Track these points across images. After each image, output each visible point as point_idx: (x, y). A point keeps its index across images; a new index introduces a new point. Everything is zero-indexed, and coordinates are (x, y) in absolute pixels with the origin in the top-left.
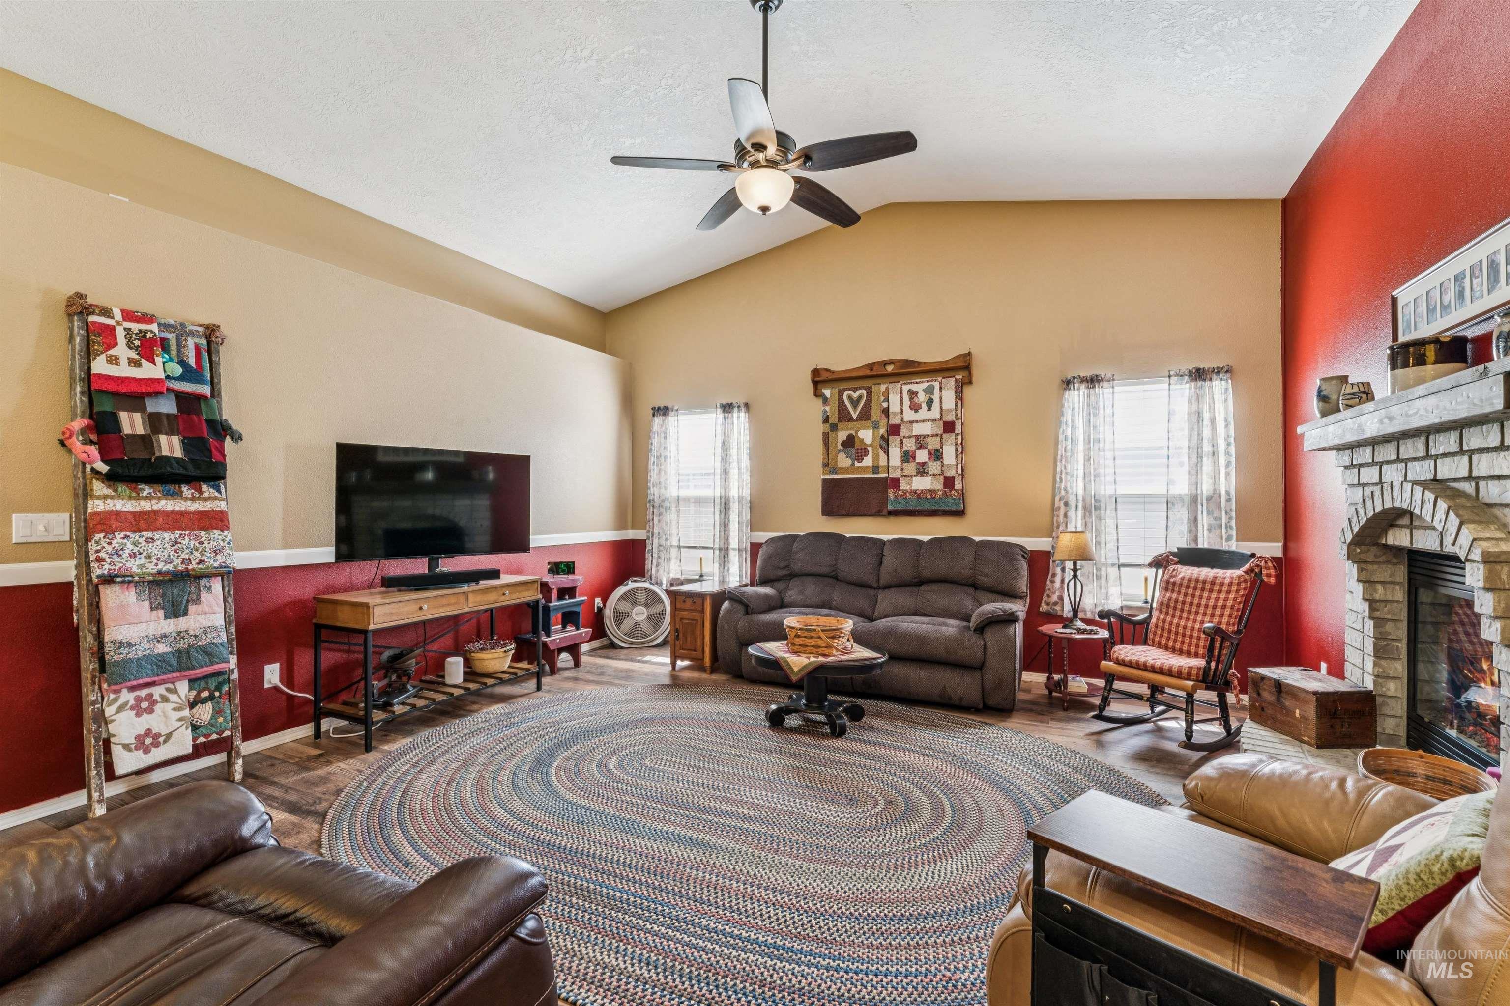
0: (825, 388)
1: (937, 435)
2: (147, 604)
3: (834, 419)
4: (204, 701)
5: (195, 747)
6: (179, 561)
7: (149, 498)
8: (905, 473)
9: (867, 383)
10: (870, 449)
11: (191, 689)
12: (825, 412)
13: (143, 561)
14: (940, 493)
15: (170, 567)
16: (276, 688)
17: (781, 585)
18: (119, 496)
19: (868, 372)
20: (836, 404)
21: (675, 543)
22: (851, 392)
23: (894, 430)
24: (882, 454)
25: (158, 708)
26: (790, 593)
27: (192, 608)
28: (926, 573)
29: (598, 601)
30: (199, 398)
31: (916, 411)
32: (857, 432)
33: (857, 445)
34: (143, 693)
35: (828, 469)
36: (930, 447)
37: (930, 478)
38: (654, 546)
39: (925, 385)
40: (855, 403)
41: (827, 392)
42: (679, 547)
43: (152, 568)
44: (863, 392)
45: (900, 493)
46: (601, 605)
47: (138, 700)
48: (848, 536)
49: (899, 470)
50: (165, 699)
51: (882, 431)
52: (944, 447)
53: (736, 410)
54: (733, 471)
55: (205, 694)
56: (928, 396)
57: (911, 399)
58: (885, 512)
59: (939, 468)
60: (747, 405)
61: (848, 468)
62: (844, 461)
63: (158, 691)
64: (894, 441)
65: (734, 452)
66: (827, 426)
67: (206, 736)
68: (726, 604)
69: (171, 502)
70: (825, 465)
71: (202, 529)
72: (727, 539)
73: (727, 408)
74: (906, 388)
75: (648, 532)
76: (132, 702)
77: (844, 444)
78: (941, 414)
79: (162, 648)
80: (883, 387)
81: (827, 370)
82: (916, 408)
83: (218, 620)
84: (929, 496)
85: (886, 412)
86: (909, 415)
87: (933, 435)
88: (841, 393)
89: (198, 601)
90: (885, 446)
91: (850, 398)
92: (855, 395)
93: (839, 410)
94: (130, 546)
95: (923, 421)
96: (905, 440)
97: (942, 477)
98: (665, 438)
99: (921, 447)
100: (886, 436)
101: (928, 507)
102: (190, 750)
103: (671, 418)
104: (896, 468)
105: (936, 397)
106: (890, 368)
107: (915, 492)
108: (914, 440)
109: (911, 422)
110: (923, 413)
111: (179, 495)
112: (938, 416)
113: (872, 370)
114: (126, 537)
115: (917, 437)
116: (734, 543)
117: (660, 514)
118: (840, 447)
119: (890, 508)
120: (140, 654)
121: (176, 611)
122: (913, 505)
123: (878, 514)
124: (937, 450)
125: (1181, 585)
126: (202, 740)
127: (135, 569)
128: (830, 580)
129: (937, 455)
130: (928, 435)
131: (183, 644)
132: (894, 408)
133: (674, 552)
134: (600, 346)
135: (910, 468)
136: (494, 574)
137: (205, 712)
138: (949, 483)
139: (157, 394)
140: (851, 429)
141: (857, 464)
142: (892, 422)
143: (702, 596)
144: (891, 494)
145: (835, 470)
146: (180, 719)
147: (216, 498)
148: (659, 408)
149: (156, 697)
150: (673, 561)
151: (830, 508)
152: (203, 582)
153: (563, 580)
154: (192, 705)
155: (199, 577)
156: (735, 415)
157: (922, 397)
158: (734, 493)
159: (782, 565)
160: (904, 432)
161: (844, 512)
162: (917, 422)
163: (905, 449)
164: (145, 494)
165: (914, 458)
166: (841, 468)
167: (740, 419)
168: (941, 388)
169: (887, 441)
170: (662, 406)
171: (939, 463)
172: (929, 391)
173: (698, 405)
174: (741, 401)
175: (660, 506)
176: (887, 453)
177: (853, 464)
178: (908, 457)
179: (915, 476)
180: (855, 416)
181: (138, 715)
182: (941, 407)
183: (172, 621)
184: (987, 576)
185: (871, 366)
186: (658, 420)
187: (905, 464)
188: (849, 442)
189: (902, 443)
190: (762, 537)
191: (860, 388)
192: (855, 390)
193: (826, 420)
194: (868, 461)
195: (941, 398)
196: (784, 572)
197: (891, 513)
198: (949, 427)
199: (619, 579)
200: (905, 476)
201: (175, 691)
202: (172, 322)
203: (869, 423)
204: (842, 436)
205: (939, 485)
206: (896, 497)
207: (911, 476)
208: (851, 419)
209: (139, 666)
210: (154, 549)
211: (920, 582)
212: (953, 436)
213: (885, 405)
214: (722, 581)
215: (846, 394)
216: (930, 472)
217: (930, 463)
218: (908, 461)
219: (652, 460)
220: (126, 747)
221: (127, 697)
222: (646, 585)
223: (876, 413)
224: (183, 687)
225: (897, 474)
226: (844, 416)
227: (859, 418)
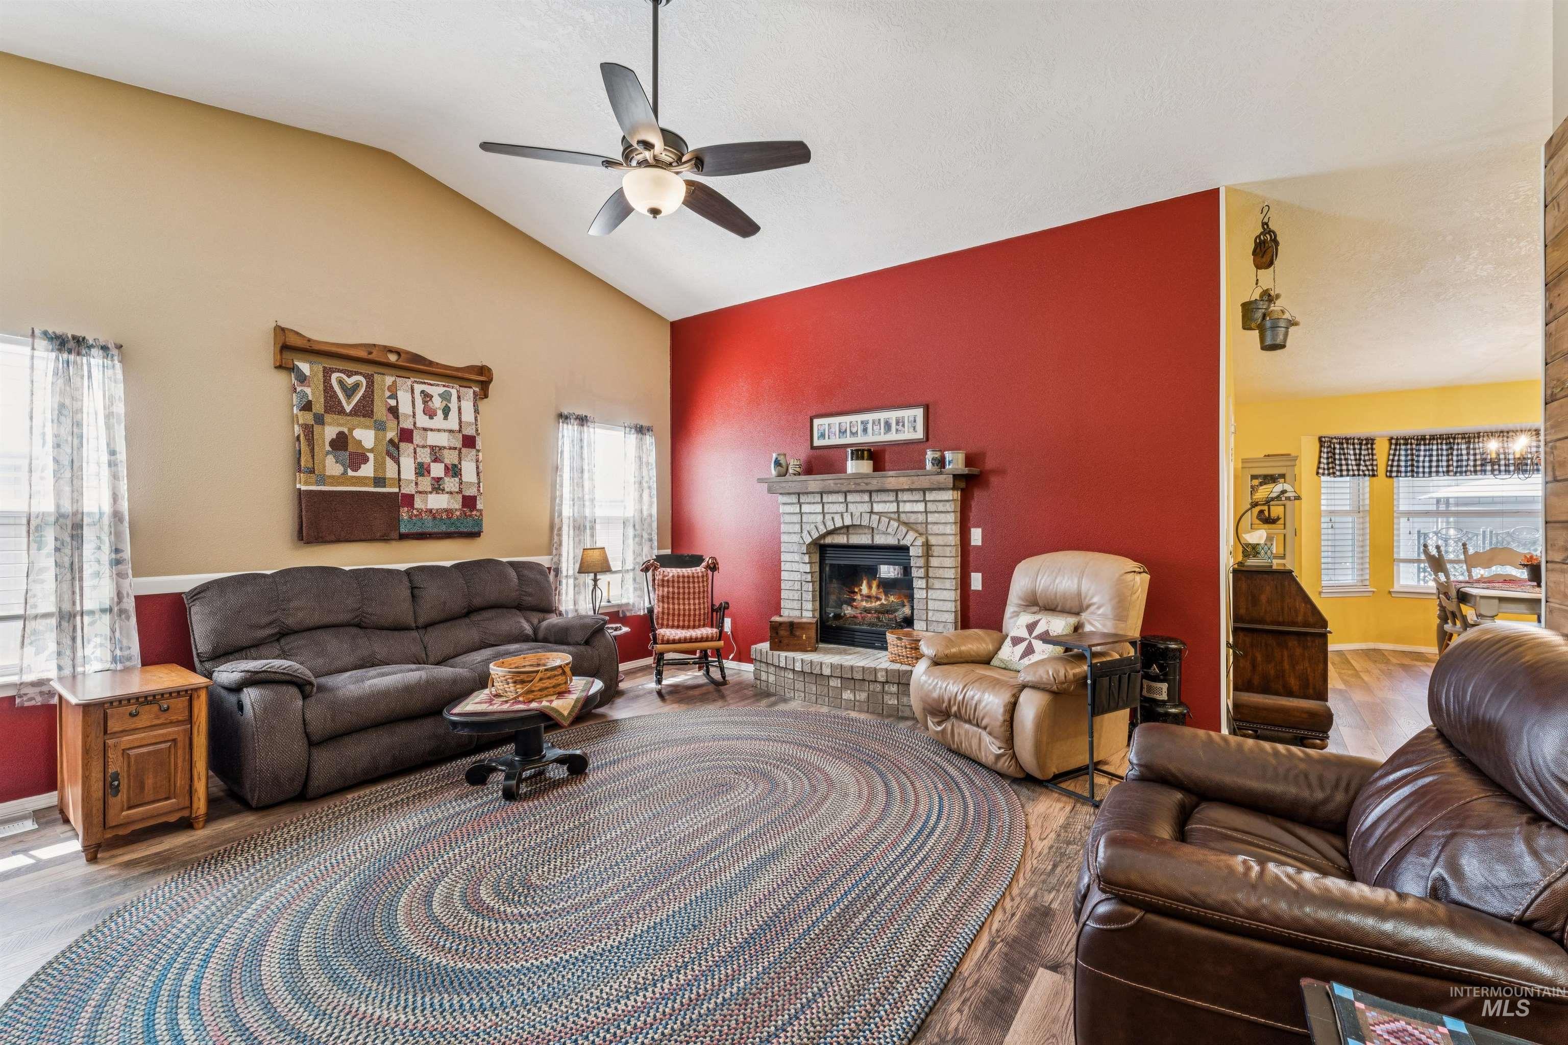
0: (299, 359)
1: (455, 448)
3: (318, 407)
8: (420, 489)
9: (369, 370)
10: (371, 456)
12: (303, 394)
14: (458, 513)
19: (362, 354)
20: (321, 387)
22: (345, 377)
23: (406, 435)
24: (389, 463)
31: (431, 417)
32: (351, 430)
33: (351, 448)
35: (314, 477)
36: (447, 461)
37: (447, 496)
39: (441, 390)
40: (350, 392)
41: (303, 367)
44: (361, 379)
45: (415, 512)
48: (347, 568)
49: (413, 484)
51: (389, 434)
52: (463, 462)
53: (93, 351)
56: (445, 403)
57: (425, 402)
58: (396, 535)
59: (457, 485)
60: (119, 347)
61: (339, 477)
62: (332, 467)
64: (407, 449)
65: (91, 431)
66: (307, 414)
70: (299, 470)
72: (74, 594)
73: (68, 343)
74: (418, 388)
77: (333, 443)
78: (461, 426)
80: (389, 380)
81: (297, 333)
82: (431, 414)
84: (444, 516)
85: (394, 412)
86: (423, 421)
87: (450, 448)
88: (327, 373)
90: (394, 453)
91: (341, 382)
92: (350, 381)
93: (325, 397)
95: (439, 430)
96: (418, 450)
97: (460, 496)
99: (436, 460)
100: (396, 441)
101: (443, 528)
104: (408, 482)
105: (454, 405)
106: (393, 358)
107: (431, 511)
108: (428, 450)
109: (425, 429)
110: (438, 421)
112: (457, 427)
113: (369, 353)
115: (432, 448)
118: (328, 448)
119: (402, 530)
122: (429, 527)
123: (385, 538)
124: (455, 466)
125: (673, 582)
129: (454, 471)
130: (445, 448)
132: (405, 408)
135: (425, 483)
138: (469, 502)
140: (341, 425)
141: (350, 473)
142: (402, 425)
144: (404, 513)
145: (322, 479)
151: (310, 533)
156: (89, 360)
157: (437, 403)
158: (92, 505)
160: (417, 439)
161: (333, 538)
162: (431, 430)
163: (419, 460)
165: (429, 472)
166: (330, 477)
167: (104, 369)
168: (459, 397)
169: (398, 448)
171: (457, 479)
172: (445, 397)
176: (397, 461)
177: (345, 472)
178: (422, 470)
179: (431, 493)
180: (348, 408)
182: (460, 419)
185: (366, 348)
187: (420, 478)
188: (340, 443)
189: (415, 453)
191: (357, 373)
192: (350, 374)
193: (307, 407)
194: (367, 470)
195: (460, 409)
196: (267, 630)
197: (403, 537)
198: (469, 442)
200: (420, 492)
203: (370, 422)
204: (330, 432)
205: (456, 504)
206: (411, 518)
207: (426, 493)
208: (342, 412)
211: (470, 612)
212: (474, 452)
213: (393, 403)
215: (334, 376)
216: (447, 490)
217: (447, 479)
218: (423, 475)
223: (380, 411)
225: (408, 489)
226: (333, 406)
227: (355, 412)
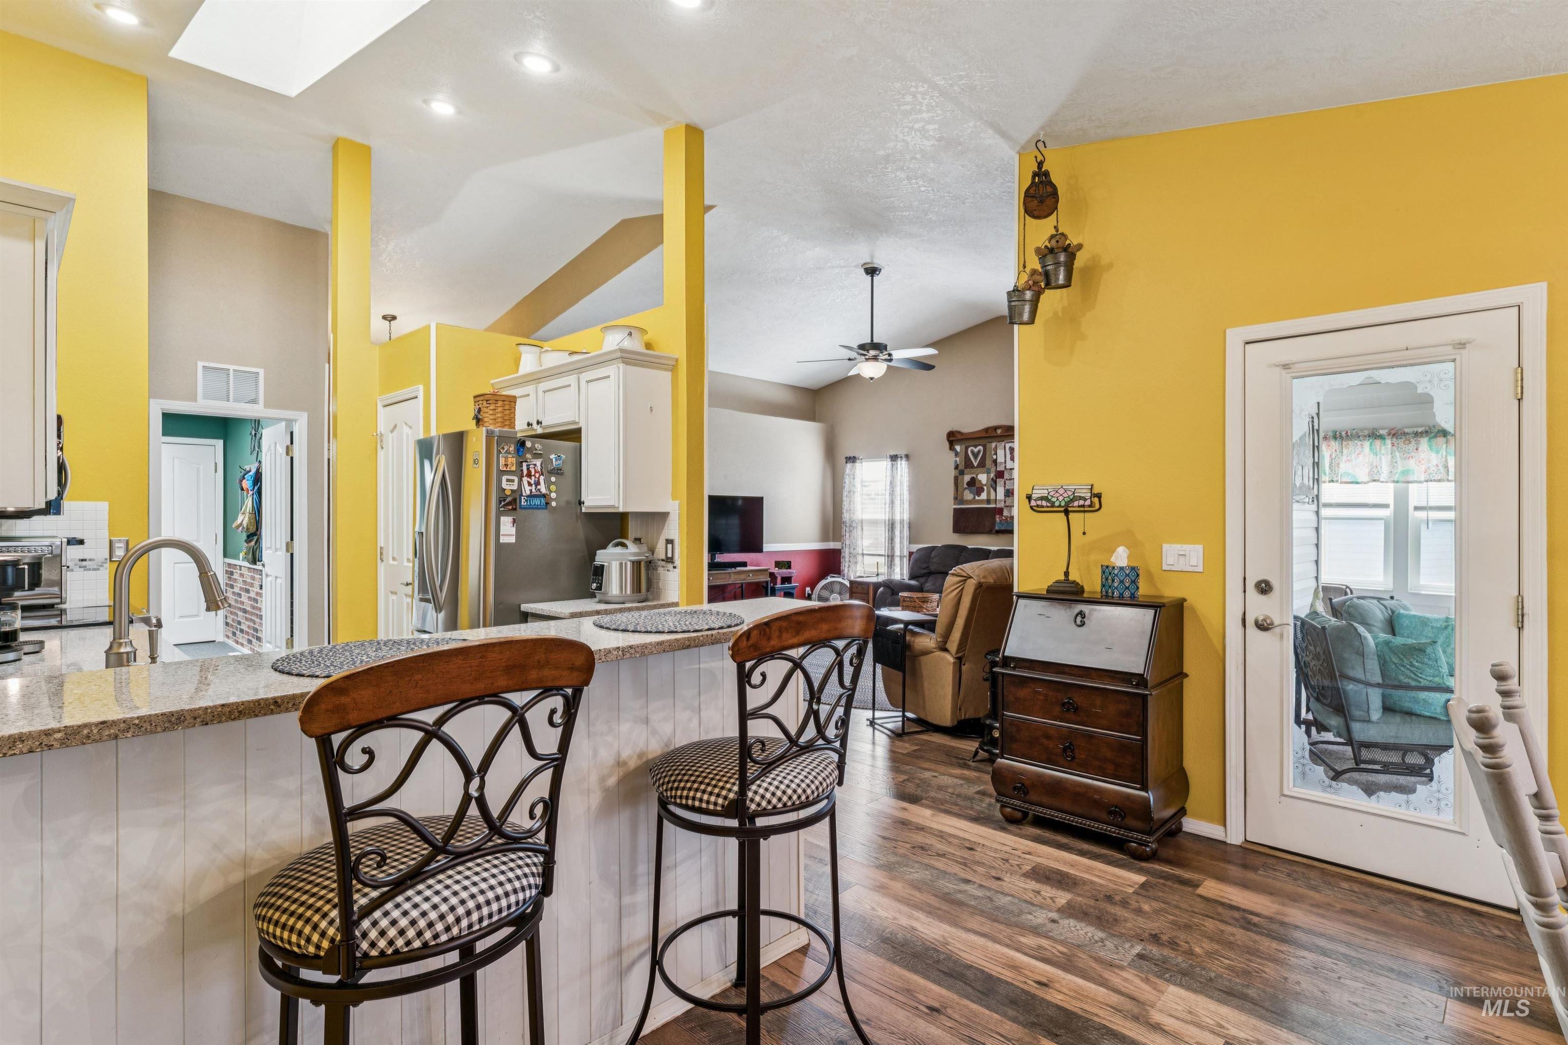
0: (958, 445)
3: (961, 467)
8: (1007, 504)
9: (983, 442)
10: (985, 488)
12: (956, 461)
17: (922, 580)
19: (984, 435)
20: (964, 456)
21: (860, 552)
22: (973, 448)
23: (1000, 474)
24: (992, 491)
26: (927, 584)
29: (808, 589)
32: (977, 475)
33: (977, 485)
35: (957, 501)
38: (846, 553)
40: (976, 455)
41: (958, 448)
42: (863, 555)
44: (981, 448)
45: (1003, 518)
46: (810, 592)
48: (969, 547)
49: (1003, 502)
51: (992, 475)
53: (899, 459)
54: (897, 502)
57: (1011, 453)
58: (994, 531)
60: (907, 456)
61: (971, 501)
62: (968, 496)
64: (1000, 482)
65: (898, 489)
66: (957, 471)
68: (881, 589)
70: (956, 498)
72: (893, 549)
73: (894, 458)
74: (1008, 446)
75: (843, 543)
77: (968, 484)
80: (994, 445)
81: (959, 432)
82: (1014, 459)
85: (995, 461)
86: (1010, 464)
88: (967, 448)
90: (994, 486)
91: (972, 452)
92: (976, 450)
93: (965, 460)
96: (1007, 482)
98: (854, 478)
100: (994, 478)
103: (858, 465)
104: (1001, 501)
106: (998, 432)
108: (1013, 481)
109: (1011, 469)
113: (987, 432)
116: (897, 553)
117: (850, 531)
118: (965, 486)
119: (997, 528)
123: (989, 532)
132: (1000, 459)
133: (860, 558)
134: (812, 418)
135: (1010, 501)
136: (744, 564)
140: (973, 474)
141: (977, 498)
142: (998, 469)
143: (868, 584)
144: (997, 519)
145: (962, 502)
148: (850, 458)
150: (859, 564)
151: (958, 528)
153: (785, 572)
156: (899, 462)
158: (898, 517)
159: (924, 566)
160: (1006, 475)
161: (968, 531)
163: (1007, 487)
165: (1013, 494)
166: (967, 501)
167: (902, 465)
169: (995, 482)
170: (852, 455)
173: (875, 456)
174: (902, 452)
175: (850, 526)
176: (995, 490)
177: (974, 498)
178: (1008, 493)
180: (976, 464)
185: (987, 430)
186: (849, 465)
187: (1007, 498)
188: (972, 483)
189: (1005, 484)
190: (915, 547)
191: (979, 445)
192: (976, 446)
193: (957, 467)
194: (984, 496)
196: (925, 571)
197: (998, 532)
199: (823, 576)
200: (1007, 506)
203: (984, 470)
204: (967, 478)
206: (1001, 521)
207: (1011, 506)
208: (973, 467)
213: (995, 457)
215: (970, 449)
218: (1009, 496)
219: (845, 494)
222: (840, 580)
223: (989, 463)
225: (1001, 505)
226: (968, 464)
227: (979, 466)
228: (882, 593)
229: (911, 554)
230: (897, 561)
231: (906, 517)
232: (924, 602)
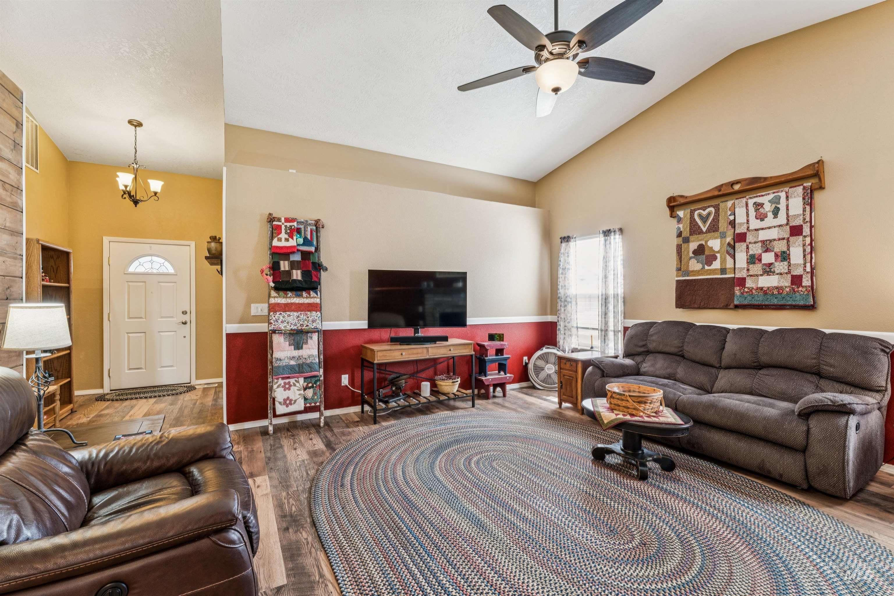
0: (679, 210)
1: (784, 239)
2: (288, 343)
3: (686, 234)
4: (310, 388)
5: (305, 408)
6: (299, 325)
7: (290, 297)
8: (751, 273)
9: (715, 202)
10: (718, 255)
11: (305, 382)
12: (679, 228)
13: (286, 324)
14: (788, 290)
15: (295, 327)
16: (346, 386)
17: (639, 359)
18: (280, 297)
19: (716, 193)
20: (688, 222)
21: (575, 325)
22: (701, 211)
23: (741, 238)
24: (729, 259)
25: (292, 388)
26: (644, 365)
27: (304, 346)
28: (764, 359)
29: (525, 358)
30: (310, 253)
31: (762, 220)
32: (706, 242)
33: (707, 253)
34: (287, 381)
35: (681, 272)
36: (777, 250)
37: (777, 276)
38: (561, 326)
39: (771, 197)
40: (704, 219)
41: (681, 213)
42: (577, 328)
43: (289, 328)
44: (712, 209)
45: (746, 290)
46: (527, 361)
47: (285, 383)
48: (698, 324)
49: (745, 271)
50: (295, 385)
51: (729, 239)
52: (791, 249)
53: (613, 234)
54: (611, 277)
55: (310, 385)
56: (774, 206)
57: (756, 210)
58: (732, 306)
59: (786, 267)
60: (621, 230)
61: (699, 271)
62: (695, 265)
63: (292, 381)
64: (741, 247)
65: (611, 264)
66: (681, 239)
67: (310, 404)
68: (590, 369)
69: (298, 299)
70: (679, 269)
71: (308, 311)
72: (606, 323)
73: (607, 233)
74: (751, 202)
75: (558, 317)
76: (283, 384)
77: (695, 252)
78: (788, 220)
79: (293, 363)
80: (730, 204)
81: (682, 196)
82: (761, 217)
83: (315, 352)
84: (775, 292)
85: (733, 224)
86: (755, 224)
87: (779, 239)
88: (692, 212)
89: (307, 343)
90: (732, 251)
91: (700, 215)
92: (704, 213)
93: (690, 226)
94: (281, 318)
95: (769, 228)
96: (750, 246)
97: (789, 276)
98: (568, 256)
99: (767, 251)
100: (732, 243)
101: (775, 302)
102: (303, 409)
103: (572, 244)
104: (741, 269)
105: (782, 206)
106: (737, 187)
107: (761, 289)
108: (760, 244)
109: (757, 230)
110: (770, 221)
111: (301, 296)
112: (785, 222)
113: (720, 191)
114: (281, 314)
115: (763, 242)
116: (611, 327)
117: (565, 306)
118: (691, 255)
119: (736, 302)
120: (284, 364)
121: (298, 347)
122: (759, 299)
123: (726, 307)
124: (784, 252)
126: (308, 405)
127: (283, 328)
128: (678, 358)
129: (784, 256)
130: (774, 240)
131: (300, 362)
132: (741, 219)
133: (574, 330)
134: (532, 204)
135: (756, 269)
136: (445, 339)
137: (310, 393)
138: (797, 280)
139: (293, 253)
140: (701, 240)
141: (707, 267)
142: (738, 231)
143: (576, 361)
144: (737, 291)
145: (688, 273)
146: (300, 395)
147: (315, 297)
148: (564, 238)
149: (292, 383)
150: (574, 337)
151: (683, 302)
152: (309, 335)
153: (497, 344)
154: (305, 389)
155: (308, 332)
156: (612, 237)
157: (768, 207)
158: (611, 292)
159: (641, 343)
160: (750, 238)
161: (695, 306)
162: (763, 229)
163: (751, 252)
164: (289, 296)
165: (760, 260)
166: (693, 271)
167: (616, 240)
168: (787, 197)
169: (734, 248)
170: (566, 235)
171: (786, 263)
172: (776, 201)
173: (588, 233)
174: (617, 227)
175: (565, 301)
176: (734, 257)
177: (703, 268)
178: (753, 259)
179: (761, 275)
180: (704, 230)
181: (285, 390)
182: (787, 214)
183: (297, 351)
184: (831, 366)
185: (719, 188)
186: (564, 245)
187: (751, 266)
188: (700, 251)
189: (748, 248)
190: (631, 323)
191: (709, 207)
192: (704, 209)
193: (680, 235)
194: (716, 265)
195: (787, 206)
196: (642, 349)
197: (738, 307)
198: (796, 231)
199: (539, 347)
200: (751, 276)
201: (298, 382)
202: (302, 220)
203: (717, 234)
204: (693, 246)
205: (786, 282)
206: (742, 293)
207: (757, 276)
208: (701, 232)
209: (283, 369)
210: (290, 319)
211: (759, 366)
212: (801, 238)
213: (732, 218)
214: (603, 352)
215: (696, 213)
216: (777, 272)
217: (777, 264)
218: (754, 263)
219: (560, 271)
220: (280, 403)
221: (281, 382)
222: (555, 351)
223: (723, 225)
224: (301, 380)
225: (743, 274)
226: (695, 229)
227: (709, 231)
228: (591, 373)
229: (626, 329)
230: (611, 335)
231: (620, 291)
232: (640, 402)
